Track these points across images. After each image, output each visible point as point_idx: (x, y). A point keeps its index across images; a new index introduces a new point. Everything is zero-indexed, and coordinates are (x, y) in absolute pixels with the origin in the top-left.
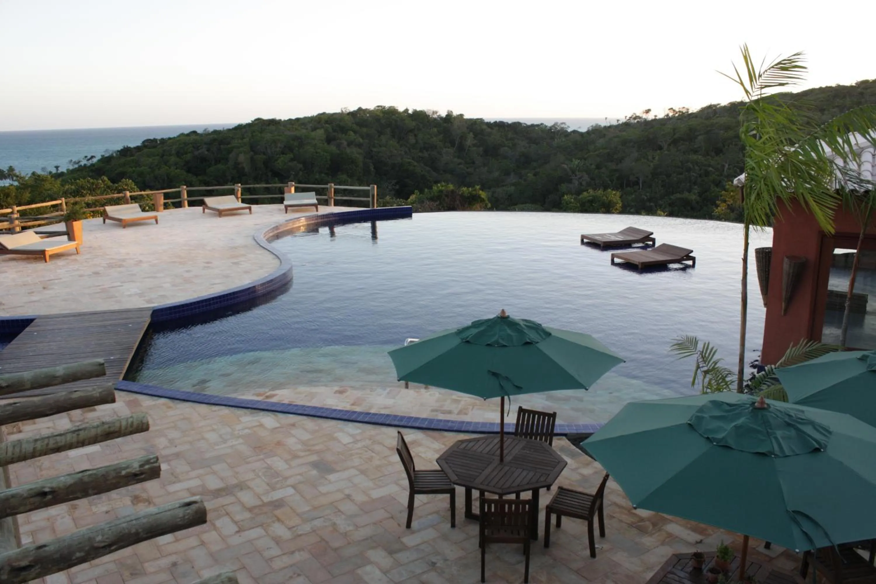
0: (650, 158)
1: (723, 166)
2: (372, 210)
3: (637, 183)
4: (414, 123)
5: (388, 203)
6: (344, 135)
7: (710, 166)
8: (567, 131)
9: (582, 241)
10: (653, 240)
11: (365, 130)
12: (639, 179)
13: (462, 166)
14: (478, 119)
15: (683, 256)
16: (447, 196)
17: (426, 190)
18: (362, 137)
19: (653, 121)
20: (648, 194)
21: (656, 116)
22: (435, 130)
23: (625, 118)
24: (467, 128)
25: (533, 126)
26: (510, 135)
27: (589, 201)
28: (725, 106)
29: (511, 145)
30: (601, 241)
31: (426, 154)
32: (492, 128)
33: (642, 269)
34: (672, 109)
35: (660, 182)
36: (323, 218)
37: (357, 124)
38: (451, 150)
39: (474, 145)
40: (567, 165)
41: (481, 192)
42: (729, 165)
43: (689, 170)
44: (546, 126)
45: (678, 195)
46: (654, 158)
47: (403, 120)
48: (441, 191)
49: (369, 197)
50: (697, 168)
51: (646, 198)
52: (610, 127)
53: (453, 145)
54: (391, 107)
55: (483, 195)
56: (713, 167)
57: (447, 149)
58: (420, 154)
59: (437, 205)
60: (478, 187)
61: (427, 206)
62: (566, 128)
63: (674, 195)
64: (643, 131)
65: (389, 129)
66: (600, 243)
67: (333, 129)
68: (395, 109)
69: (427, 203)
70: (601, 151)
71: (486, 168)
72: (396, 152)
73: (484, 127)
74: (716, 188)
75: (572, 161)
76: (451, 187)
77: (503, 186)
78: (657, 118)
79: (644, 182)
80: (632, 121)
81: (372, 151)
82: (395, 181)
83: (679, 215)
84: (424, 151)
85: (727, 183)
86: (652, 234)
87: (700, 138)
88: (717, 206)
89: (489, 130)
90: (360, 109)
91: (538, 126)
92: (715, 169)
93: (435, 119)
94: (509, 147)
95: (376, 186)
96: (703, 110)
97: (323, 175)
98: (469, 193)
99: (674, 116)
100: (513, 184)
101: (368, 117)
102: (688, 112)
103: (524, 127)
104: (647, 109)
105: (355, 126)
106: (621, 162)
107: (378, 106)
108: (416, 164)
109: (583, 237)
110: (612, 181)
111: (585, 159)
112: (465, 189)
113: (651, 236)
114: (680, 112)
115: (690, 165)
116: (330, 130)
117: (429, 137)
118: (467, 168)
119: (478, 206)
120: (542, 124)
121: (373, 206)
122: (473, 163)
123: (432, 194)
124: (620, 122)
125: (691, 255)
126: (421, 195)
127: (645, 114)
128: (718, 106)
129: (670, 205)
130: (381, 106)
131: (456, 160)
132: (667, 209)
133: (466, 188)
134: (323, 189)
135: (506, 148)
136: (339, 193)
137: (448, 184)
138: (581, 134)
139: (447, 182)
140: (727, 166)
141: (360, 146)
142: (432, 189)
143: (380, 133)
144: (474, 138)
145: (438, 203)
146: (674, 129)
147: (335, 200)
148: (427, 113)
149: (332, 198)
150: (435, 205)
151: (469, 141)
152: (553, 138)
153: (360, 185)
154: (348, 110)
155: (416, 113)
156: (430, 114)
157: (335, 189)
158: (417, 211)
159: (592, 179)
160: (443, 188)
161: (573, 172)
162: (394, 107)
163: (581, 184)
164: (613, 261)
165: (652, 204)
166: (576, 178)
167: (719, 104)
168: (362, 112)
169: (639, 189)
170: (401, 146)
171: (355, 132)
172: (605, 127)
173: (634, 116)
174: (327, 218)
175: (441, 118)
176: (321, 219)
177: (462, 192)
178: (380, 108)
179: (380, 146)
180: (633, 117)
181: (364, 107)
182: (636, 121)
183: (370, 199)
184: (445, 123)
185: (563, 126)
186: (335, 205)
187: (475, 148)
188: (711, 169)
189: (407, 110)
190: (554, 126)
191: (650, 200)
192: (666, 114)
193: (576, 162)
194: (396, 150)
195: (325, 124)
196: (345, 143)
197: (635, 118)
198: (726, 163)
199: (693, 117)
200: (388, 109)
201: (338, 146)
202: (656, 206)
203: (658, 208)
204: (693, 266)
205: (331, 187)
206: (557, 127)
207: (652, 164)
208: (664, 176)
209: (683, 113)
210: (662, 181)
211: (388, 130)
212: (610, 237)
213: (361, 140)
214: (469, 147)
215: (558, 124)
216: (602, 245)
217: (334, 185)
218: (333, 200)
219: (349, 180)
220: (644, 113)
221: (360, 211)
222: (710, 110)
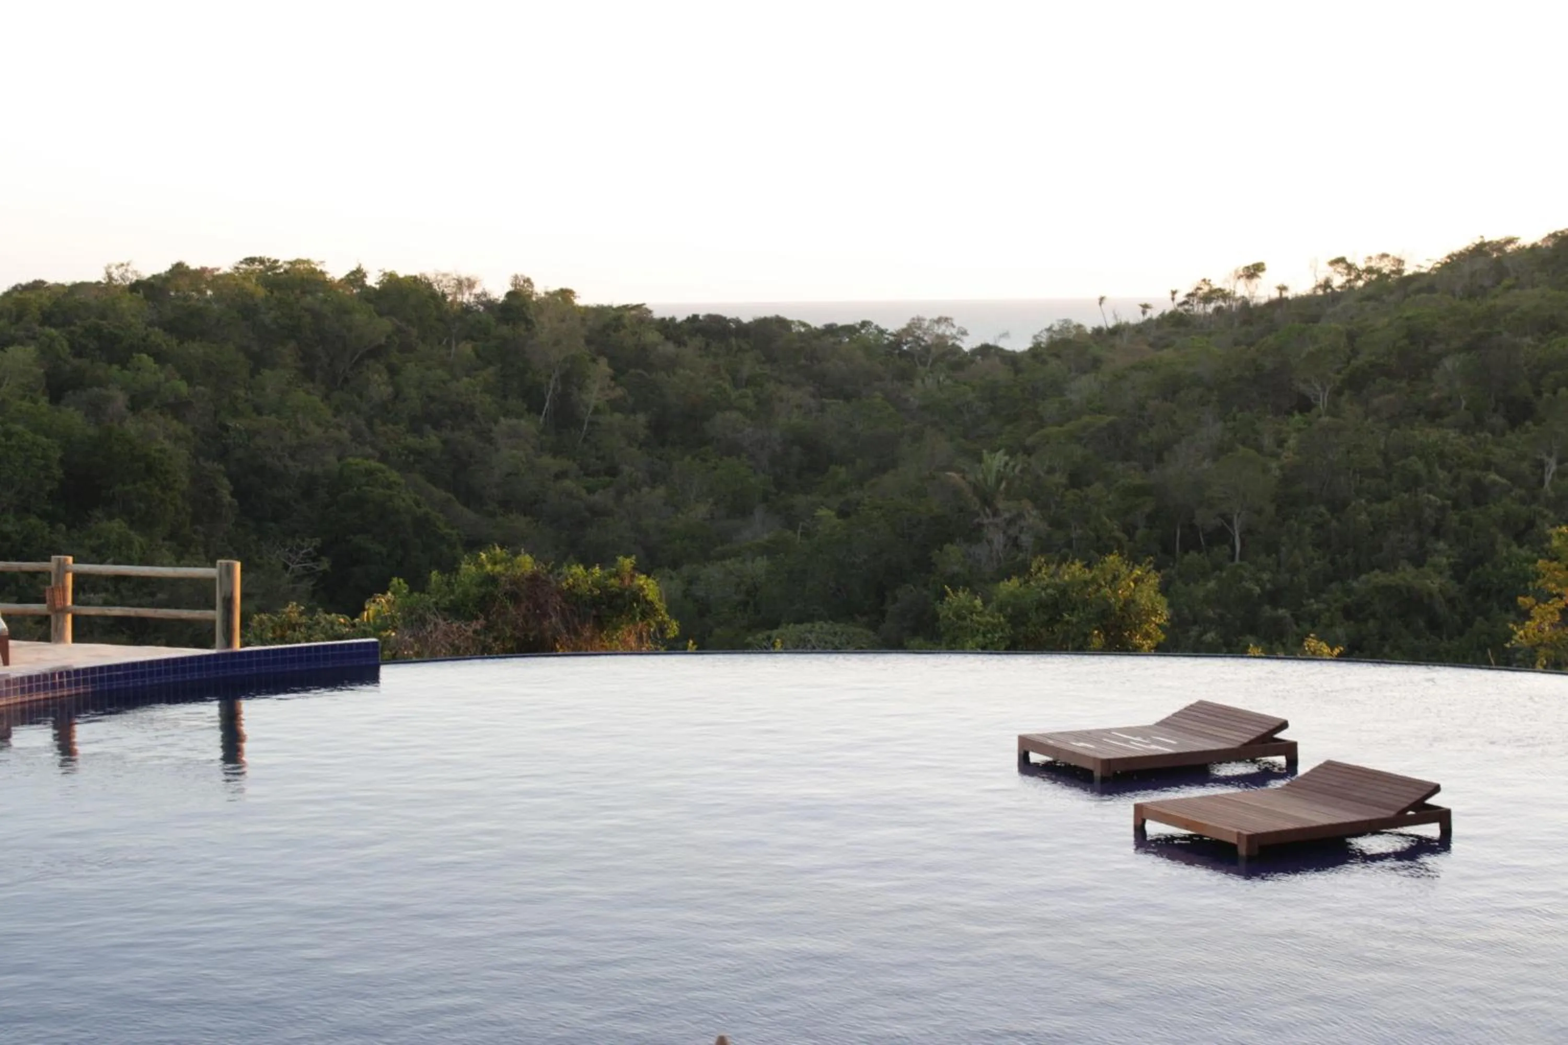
0: (1268, 441)
1: (1541, 465)
2: (224, 656)
3: (1221, 535)
4: (386, 325)
5: (294, 627)
6: (116, 367)
7: (1488, 466)
8: (956, 350)
9: (1024, 758)
10: (1290, 750)
11: (195, 348)
12: (1230, 522)
13: (568, 483)
14: (626, 308)
15: (1405, 805)
16: (514, 597)
17: (435, 575)
18: (189, 378)
19: (1272, 305)
20: (1266, 576)
21: (1282, 288)
22: (467, 348)
23: (1170, 296)
24: (589, 342)
25: (831, 330)
26: (749, 366)
27: (1041, 605)
28: (1534, 247)
29: (750, 403)
30: (1095, 759)
31: (433, 440)
32: (680, 343)
33: (1250, 859)
34: (1341, 260)
35: (1308, 529)
36: (30, 690)
37: (169, 327)
38: (527, 425)
39: (615, 406)
40: (961, 471)
41: (642, 580)
42: (1560, 462)
43: (1413, 482)
44: (882, 332)
45: (1379, 578)
46: (1281, 443)
47: (343, 310)
48: (492, 580)
49: (213, 607)
50: (1442, 474)
51: (1258, 590)
52: (1117, 331)
53: (535, 407)
54: (299, 261)
55: (650, 587)
56: (1499, 472)
57: (514, 421)
58: (412, 440)
59: (475, 632)
60: (627, 563)
61: (438, 635)
62: (954, 338)
63: (1364, 577)
64: (1236, 343)
65: (292, 344)
66: (1088, 765)
67: (72, 346)
68: (314, 271)
69: (439, 625)
70: (1086, 419)
71: (661, 491)
72: (318, 432)
73: (653, 337)
74: (1514, 548)
75: (980, 461)
76: (526, 563)
77: (723, 557)
78: (1289, 294)
79: (1248, 531)
80: (1199, 309)
81: (226, 428)
82: (317, 542)
83: (1387, 649)
84: (428, 427)
85: (1553, 532)
86: (1284, 725)
87: (1449, 363)
88: (1526, 615)
89: (670, 348)
90: (179, 270)
91: (849, 330)
92: (1510, 479)
93: (467, 309)
94: (744, 411)
95: (238, 565)
96: (1456, 263)
97: (33, 520)
98: (596, 584)
99: (1352, 288)
100: (768, 550)
101: (208, 301)
102: (1399, 272)
103: (799, 333)
104: (1250, 263)
105: (158, 336)
106: (1160, 459)
107: (250, 261)
108: (394, 476)
109: (1026, 745)
110: (1129, 530)
111: (1028, 451)
112: (579, 570)
113: (1280, 735)
114: (1369, 270)
115: (1417, 465)
116: (63, 347)
117: (446, 376)
118: (591, 491)
119: (626, 632)
120: (864, 324)
121: (229, 642)
122: (613, 472)
123: (458, 590)
124: (1154, 314)
125: (1432, 801)
126: (416, 594)
127: (1243, 280)
128: (1509, 248)
129: (1347, 613)
130: (262, 261)
131: (546, 460)
132: (1340, 631)
133: (581, 567)
134: (34, 575)
135: (734, 415)
136: (94, 590)
137: (516, 554)
138: (1011, 359)
139: (511, 543)
140: (1552, 465)
141: (178, 408)
142: (457, 570)
143: (258, 362)
144: (613, 378)
145: (477, 625)
146: (1351, 337)
147: (75, 618)
148: (435, 286)
149: (64, 610)
150: (470, 633)
151: (596, 387)
152: (905, 376)
153: (178, 563)
154: (135, 272)
155: (392, 283)
156: (447, 291)
157: (77, 577)
158: (396, 659)
159: (1057, 524)
160: (499, 568)
161: (987, 500)
162: (308, 262)
163: (1015, 543)
164: (1140, 831)
165: (1281, 612)
166: (997, 520)
167: (1510, 241)
168: (183, 282)
169: (1232, 558)
170: (337, 411)
171: (159, 357)
172: (1098, 331)
173: (1206, 289)
174: (45, 687)
175: (490, 305)
176: (23, 691)
177: (571, 580)
178: (257, 266)
179: (258, 410)
180: (1200, 292)
181: (194, 264)
182: (1210, 308)
183: (216, 615)
184: (506, 321)
185: (941, 329)
186: (77, 638)
187: (618, 416)
188: (1493, 476)
189: (357, 277)
190: (908, 330)
191: (1274, 597)
192: (1321, 280)
193: (997, 461)
194: (319, 424)
195: (42, 324)
196: (120, 399)
197: (1207, 299)
198: (1550, 454)
199: (1419, 291)
200: (286, 272)
201: (95, 409)
202: (1297, 619)
203: (1307, 626)
204: (1444, 844)
205: (62, 567)
206: (918, 333)
207: (1274, 465)
208: (1322, 509)
209: (1382, 276)
210: (1319, 526)
211: (288, 352)
212: (1127, 741)
213: (183, 387)
214: (597, 411)
215: (926, 324)
216: (1097, 774)
217: (74, 562)
218: (69, 618)
219: (138, 539)
220: (1239, 277)
221: (175, 661)
222: (1480, 264)
